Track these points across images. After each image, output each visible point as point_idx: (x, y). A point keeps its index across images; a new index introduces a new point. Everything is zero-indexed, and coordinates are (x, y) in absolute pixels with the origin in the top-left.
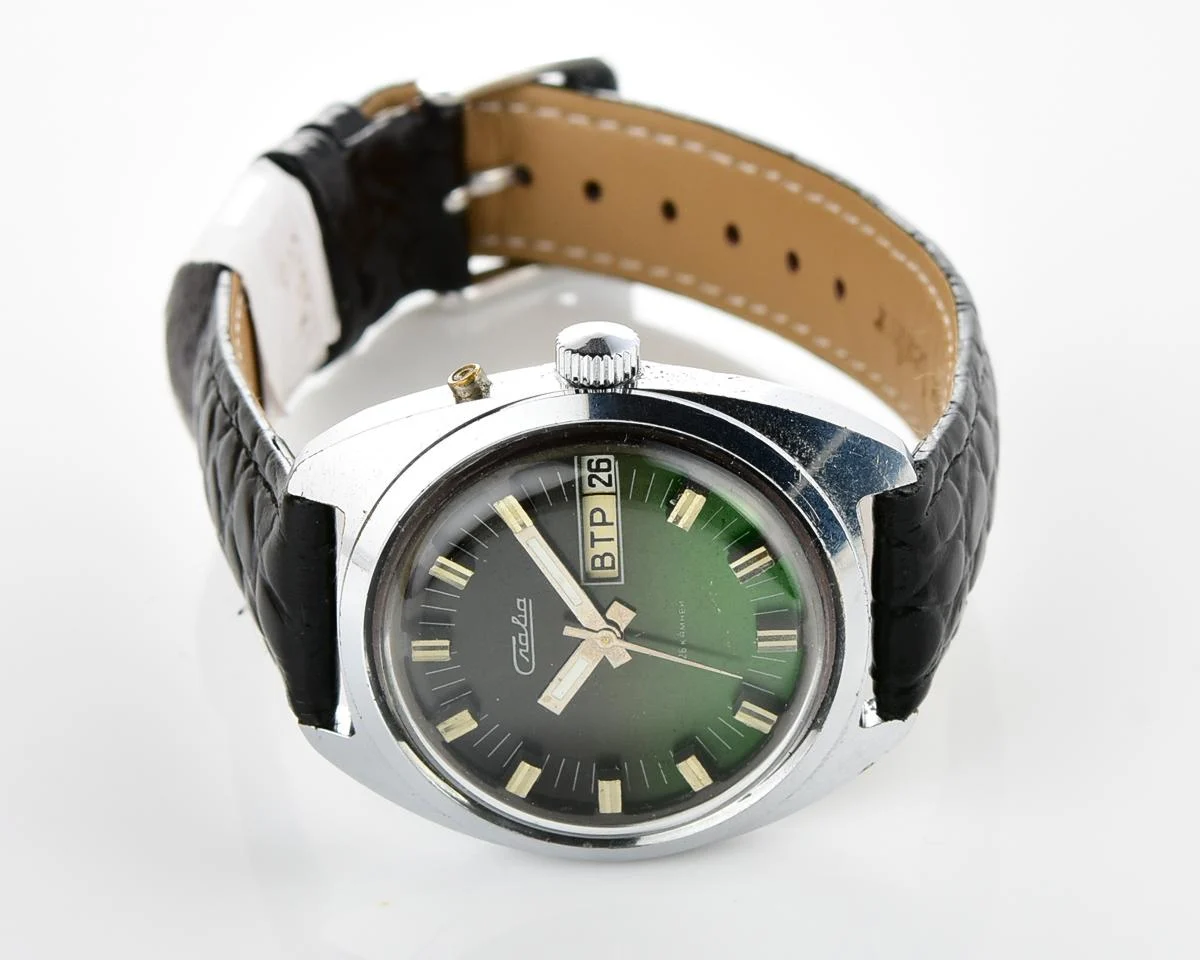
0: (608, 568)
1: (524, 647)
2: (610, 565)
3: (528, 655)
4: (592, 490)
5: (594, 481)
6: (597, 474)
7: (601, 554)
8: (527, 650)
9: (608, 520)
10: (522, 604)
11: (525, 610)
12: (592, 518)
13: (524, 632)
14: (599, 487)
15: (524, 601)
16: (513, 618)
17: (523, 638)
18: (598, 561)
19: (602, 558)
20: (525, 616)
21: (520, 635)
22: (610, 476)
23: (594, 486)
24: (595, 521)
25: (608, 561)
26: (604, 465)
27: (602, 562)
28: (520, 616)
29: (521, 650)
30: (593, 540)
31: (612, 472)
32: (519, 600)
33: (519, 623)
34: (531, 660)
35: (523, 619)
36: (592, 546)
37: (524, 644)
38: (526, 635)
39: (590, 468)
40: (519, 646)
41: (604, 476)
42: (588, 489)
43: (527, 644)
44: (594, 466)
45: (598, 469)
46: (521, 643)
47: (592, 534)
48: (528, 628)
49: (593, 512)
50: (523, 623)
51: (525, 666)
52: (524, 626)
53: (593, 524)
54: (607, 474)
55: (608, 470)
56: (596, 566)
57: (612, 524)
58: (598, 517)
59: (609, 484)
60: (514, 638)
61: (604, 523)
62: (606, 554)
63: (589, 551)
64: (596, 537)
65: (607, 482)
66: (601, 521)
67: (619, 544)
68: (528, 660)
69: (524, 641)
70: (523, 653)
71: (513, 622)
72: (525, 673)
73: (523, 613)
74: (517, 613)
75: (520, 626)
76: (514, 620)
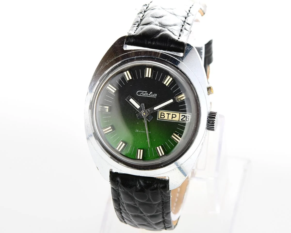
1: (144, 94)
3: (142, 95)
5: (183, 117)
6: (185, 118)
9: (173, 118)
10: (155, 95)
11: (154, 95)
12: (174, 114)
14: (181, 118)
15: (156, 96)
16: (152, 93)
17: (146, 94)
18: (163, 114)
19: (164, 115)
20: (152, 95)
21: (147, 93)
22: (185, 120)
24: (173, 115)
25: (162, 117)
26: (187, 119)
29: (143, 93)
30: (168, 114)
32: (156, 94)
33: (150, 94)
34: (140, 95)
36: (167, 114)
38: (147, 95)
40: (144, 93)
42: (181, 115)
43: (145, 95)
47: (170, 114)
48: (149, 96)
49: (175, 115)
50: (150, 95)
51: (139, 93)
52: (149, 95)
53: (173, 114)
57: (172, 119)
58: (174, 116)
59: (182, 120)
60: (147, 92)
61: (172, 117)
62: (164, 116)
63: (166, 113)
64: (169, 115)
65: (183, 119)
66: (173, 116)
67: (166, 120)
68: (140, 94)
69: (145, 94)
70: (142, 93)
71: (151, 92)
72: (137, 93)
73: (153, 95)
74: (153, 94)
75: (149, 94)
76: (151, 93)
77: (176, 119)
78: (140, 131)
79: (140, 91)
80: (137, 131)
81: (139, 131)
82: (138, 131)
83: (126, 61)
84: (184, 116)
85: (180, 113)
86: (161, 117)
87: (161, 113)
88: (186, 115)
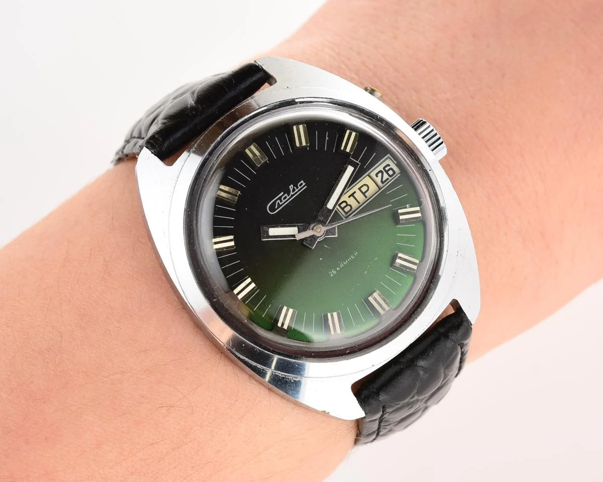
0: (344, 212)
1: (281, 201)
2: (346, 211)
3: (279, 206)
4: (374, 177)
5: (380, 174)
6: (384, 172)
7: (348, 203)
8: (281, 204)
9: (366, 194)
10: (302, 184)
11: (300, 188)
12: (362, 186)
14: (378, 180)
15: (304, 184)
16: (292, 186)
17: (286, 197)
18: (343, 205)
19: (347, 205)
20: (297, 190)
21: (286, 195)
22: (388, 179)
23: (377, 176)
24: (362, 189)
25: (347, 209)
26: (391, 172)
27: (345, 207)
28: (295, 187)
29: (279, 201)
30: (352, 195)
31: (390, 178)
32: (302, 182)
33: (291, 190)
34: (278, 208)
36: (349, 197)
37: (283, 200)
38: (288, 198)
39: (384, 168)
40: (280, 198)
41: (386, 176)
42: (373, 174)
43: (284, 201)
44: (387, 169)
45: (387, 172)
46: (282, 199)
47: (355, 192)
48: (292, 196)
49: (365, 185)
50: (293, 192)
51: (272, 208)
52: (292, 193)
53: (360, 189)
54: (388, 177)
55: (390, 176)
56: (341, 205)
57: (366, 197)
58: (364, 189)
59: (382, 182)
60: (282, 193)
61: (364, 193)
62: (350, 206)
63: (346, 197)
64: (354, 195)
65: (384, 180)
67: (359, 207)
69: (284, 199)
70: (278, 203)
71: (290, 187)
72: (269, 211)
73: (297, 188)
74: (296, 185)
75: (290, 192)
77: (373, 188)
78: (338, 269)
80: (333, 273)
81: (336, 270)
85: (370, 173)
86: (346, 213)
88: (381, 168)
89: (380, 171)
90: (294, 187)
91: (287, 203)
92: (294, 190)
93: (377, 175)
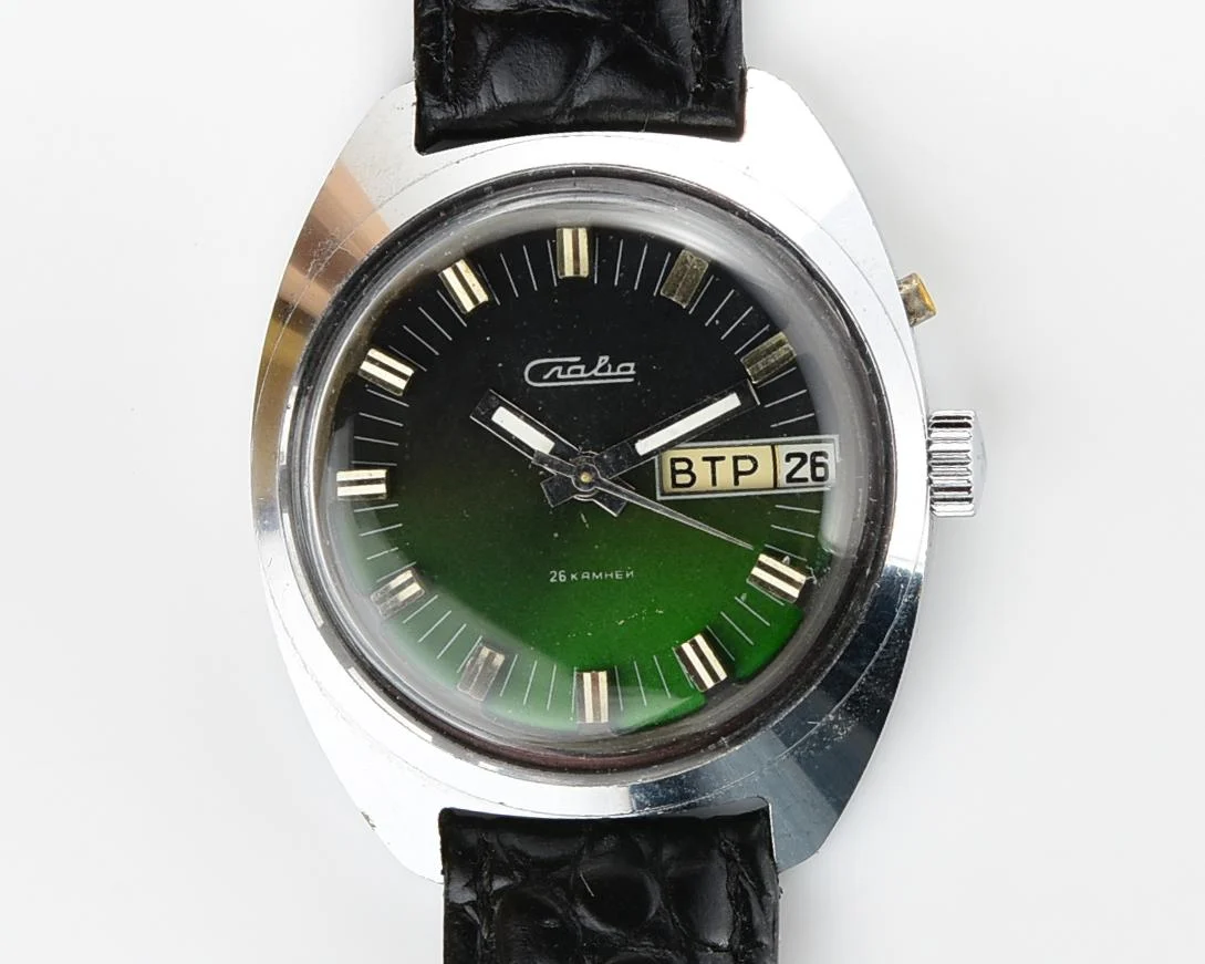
0: (674, 479)
1: (564, 372)
2: (678, 482)
3: (554, 378)
4: (781, 458)
5: (795, 461)
6: (808, 463)
7: (693, 470)
8: (559, 376)
9: (741, 478)
10: (627, 369)
11: (618, 373)
12: (744, 457)
13: (586, 372)
14: (785, 468)
15: (632, 372)
16: (607, 358)
17: (578, 371)
18: (684, 466)
19: (688, 471)
20: (609, 373)
21: (582, 367)
22: (805, 480)
24: (740, 462)
25: (683, 479)
26: (820, 472)
27: (681, 472)
28: (610, 366)
29: (560, 368)
30: (713, 460)
31: (811, 482)
32: (632, 365)
33: (600, 365)
35: (606, 371)
36: (705, 459)
37: (570, 373)
38: (582, 375)
39: (816, 454)
40: (566, 366)
41: (805, 472)
42: (782, 451)
43: (569, 376)
44: (819, 459)
45: (814, 465)
46: (570, 369)
47: (722, 458)
48: (593, 377)
49: (752, 458)
50: (600, 371)
51: (537, 374)
52: (595, 372)
53: (736, 459)
54: (809, 476)
55: (814, 478)
56: (677, 464)
57: (736, 482)
58: (744, 465)
59: (790, 478)
60: (577, 359)
61: (737, 473)
62: (694, 477)
63: (696, 454)
64: (717, 463)
65: (795, 476)
66: (740, 469)
67: (708, 492)
68: (546, 377)
69: (574, 372)
70: (557, 372)
71: (601, 358)
72: (526, 373)
73: (614, 370)
74: (614, 364)
75: (594, 367)
76: (604, 360)
77: (762, 478)
78: (573, 576)
79: (543, 358)
80: (557, 578)
81: (569, 577)
82: (562, 578)
83: (442, 214)
84: (798, 460)
85: (778, 444)
87: (674, 461)
88: (808, 449)
89: (803, 456)
90: (609, 362)
91: (572, 383)
92: (604, 369)
93: (789, 457)
